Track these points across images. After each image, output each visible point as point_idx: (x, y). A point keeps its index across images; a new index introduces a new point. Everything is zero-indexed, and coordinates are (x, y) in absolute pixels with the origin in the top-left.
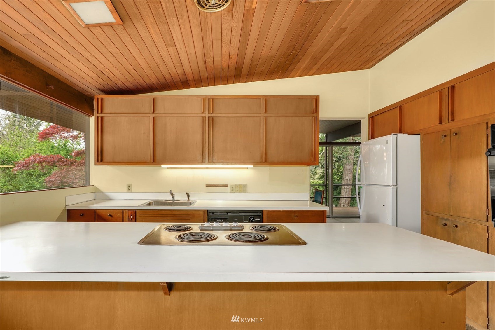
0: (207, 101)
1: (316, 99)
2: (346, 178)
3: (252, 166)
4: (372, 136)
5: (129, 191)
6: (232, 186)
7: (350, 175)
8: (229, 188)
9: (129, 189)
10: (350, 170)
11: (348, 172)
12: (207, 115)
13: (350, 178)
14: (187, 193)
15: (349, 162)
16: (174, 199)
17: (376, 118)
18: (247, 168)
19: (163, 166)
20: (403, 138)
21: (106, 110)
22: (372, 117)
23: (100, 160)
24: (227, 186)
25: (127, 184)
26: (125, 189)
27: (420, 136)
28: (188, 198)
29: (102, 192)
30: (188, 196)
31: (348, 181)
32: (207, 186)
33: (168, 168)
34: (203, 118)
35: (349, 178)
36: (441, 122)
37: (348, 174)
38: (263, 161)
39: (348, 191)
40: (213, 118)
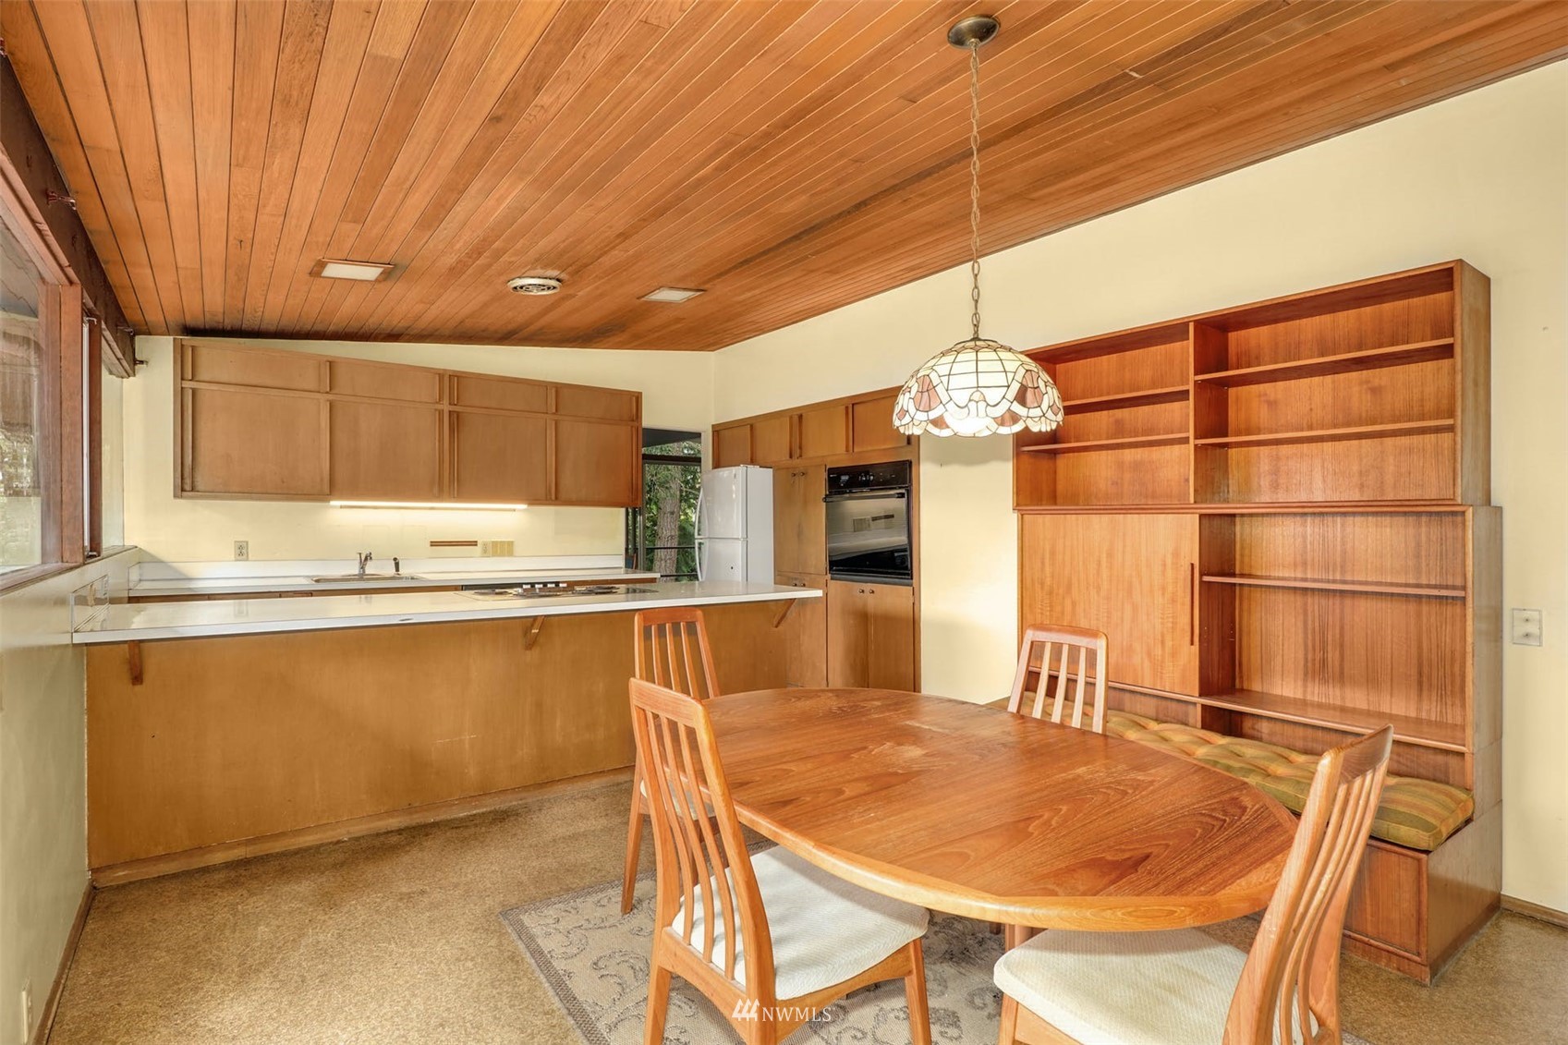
0: (446, 379)
1: (638, 397)
3: (524, 506)
4: (717, 464)
5: (241, 558)
6: (485, 545)
8: (478, 549)
9: (241, 554)
12: (446, 407)
14: (395, 559)
15: (671, 496)
16: (364, 571)
17: (722, 433)
18: (514, 510)
19: (333, 503)
20: (754, 470)
21: (204, 374)
22: (718, 431)
23: (188, 487)
24: (474, 544)
25: (235, 542)
26: (231, 553)
27: (771, 470)
28: (397, 569)
29: (162, 562)
30: (397, 565)
32: (433, 544)
33: (341, 507)
34: (441, 413)
36: (791, 457)
38: (551, 499)
40: (458, 413)
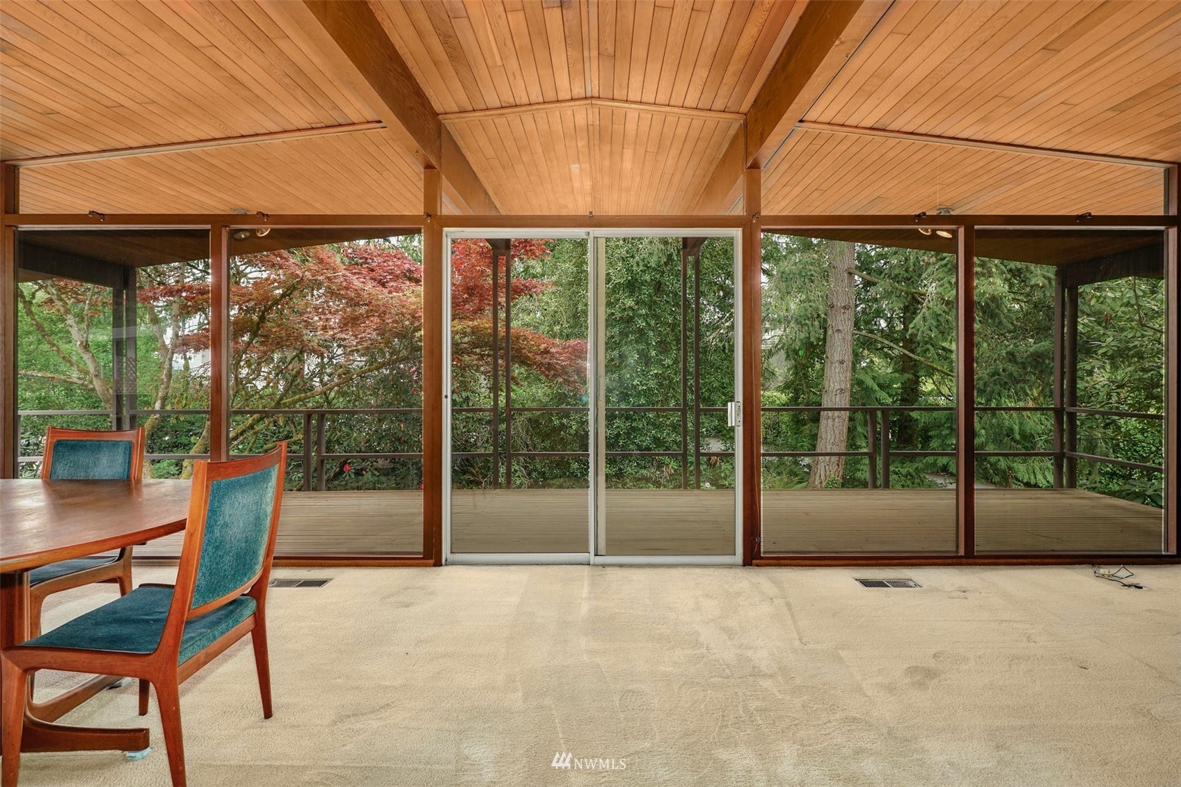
2: (832, 385)
7: (843, 379)
10: (842, 362)
11: (837, 370)
13: (843, 387)
31: (836, 394)
35: (838, 387)
37: (837, 375)
39: (837, 424)
